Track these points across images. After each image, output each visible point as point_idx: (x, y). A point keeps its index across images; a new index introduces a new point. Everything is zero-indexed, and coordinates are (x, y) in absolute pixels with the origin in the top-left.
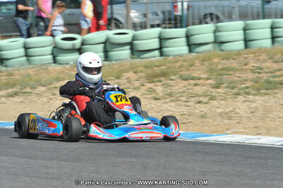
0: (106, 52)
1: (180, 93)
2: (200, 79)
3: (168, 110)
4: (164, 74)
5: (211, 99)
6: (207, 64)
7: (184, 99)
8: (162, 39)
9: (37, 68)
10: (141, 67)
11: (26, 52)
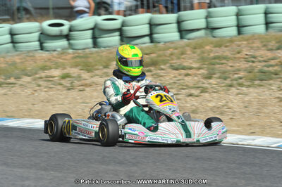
0: (94, 38)
2: (191, 68)
4: (154, 63)
5: (202, 92)
6: (198, 51)
7: (174, 91)
8: (152, 25)
9: (23, 56)
11: (12, 38)
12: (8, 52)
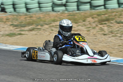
0: (78, 6)
1: (116, 31)
3: (112, 42)
4: (108, 20)
7: (119, 35)
8: (105, 1)
9: (44, 14)
10: (95, 15)
11: (39, 5)
12: (37, 12)
